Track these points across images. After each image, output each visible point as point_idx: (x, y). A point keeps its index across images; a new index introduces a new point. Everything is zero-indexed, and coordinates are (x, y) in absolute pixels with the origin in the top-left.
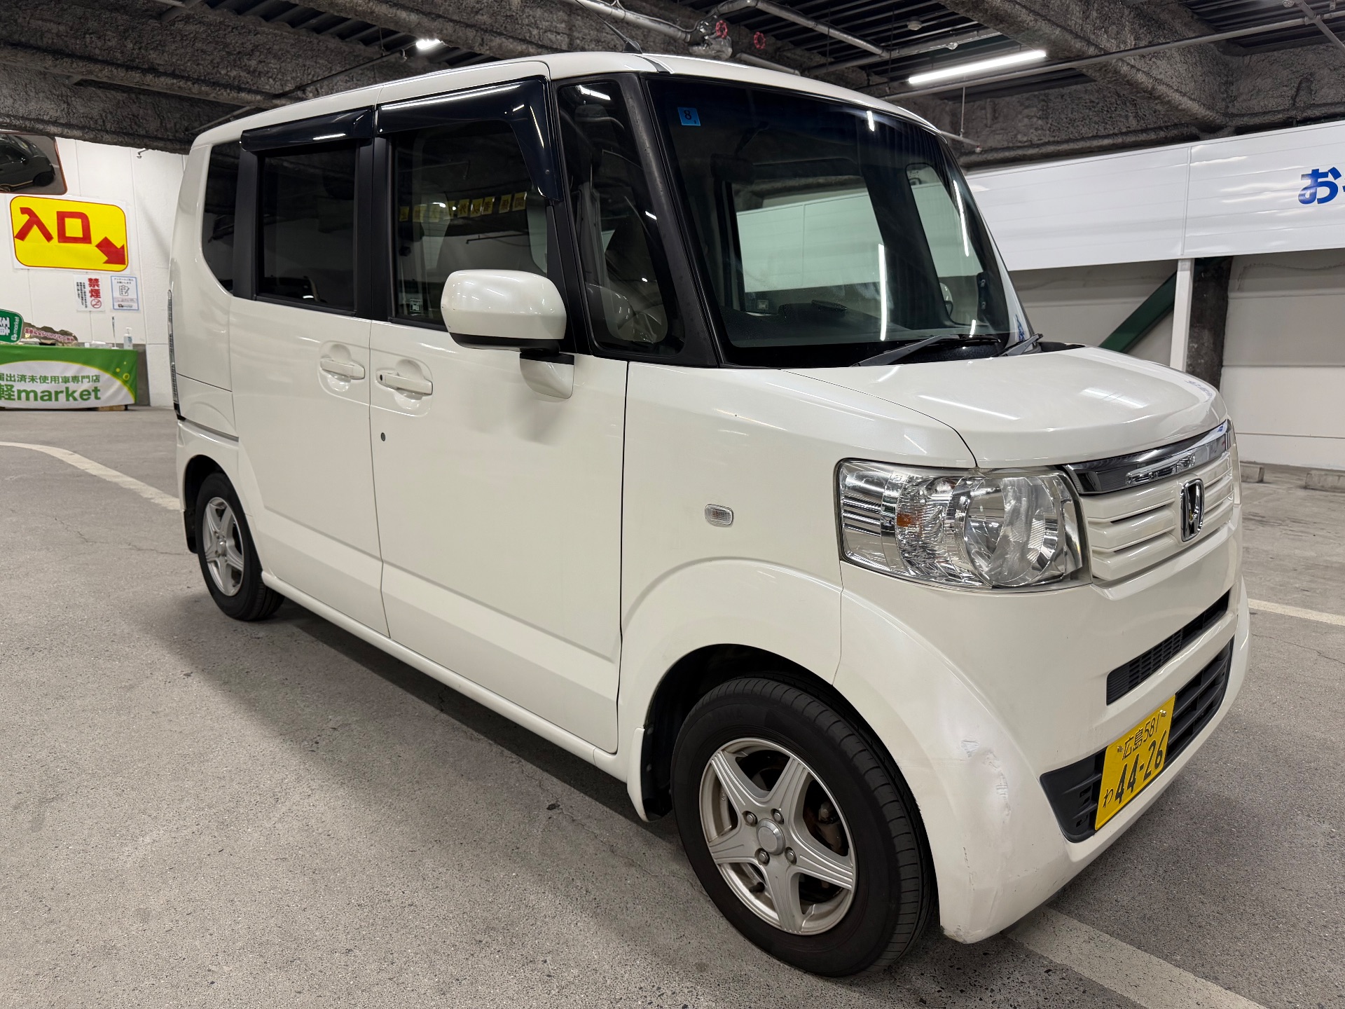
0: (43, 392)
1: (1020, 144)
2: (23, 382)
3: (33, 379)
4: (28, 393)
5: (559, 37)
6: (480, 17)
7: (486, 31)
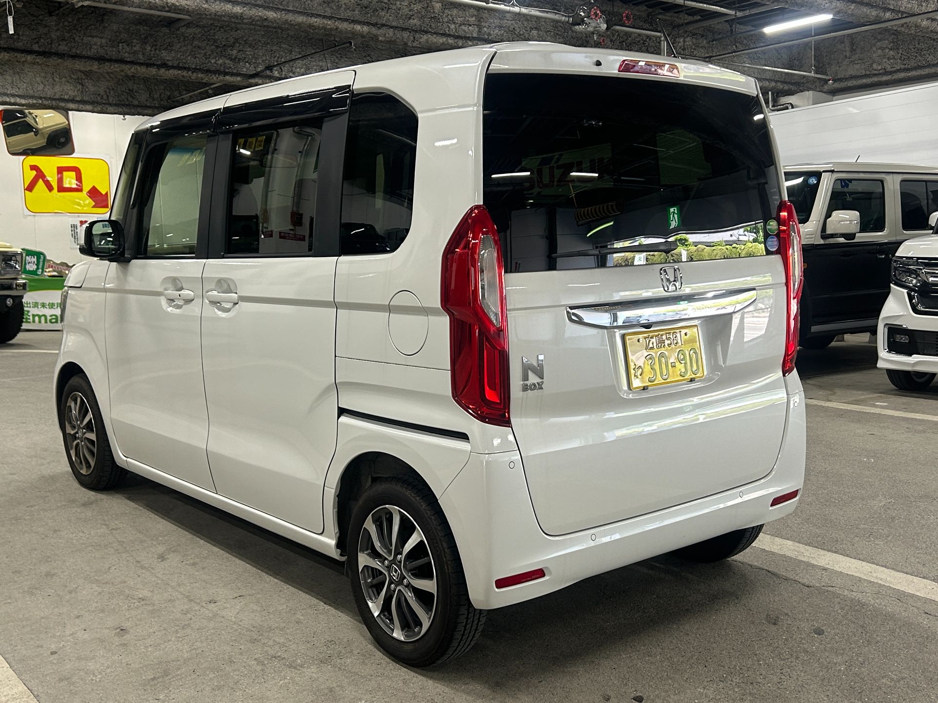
0: (51, 316)
1: (876, 72)
2: (36, 308)
3: (43, 305)
4: (40, 317)
5: (470, 28)
6: (412, 21)
7: (416, 31)
